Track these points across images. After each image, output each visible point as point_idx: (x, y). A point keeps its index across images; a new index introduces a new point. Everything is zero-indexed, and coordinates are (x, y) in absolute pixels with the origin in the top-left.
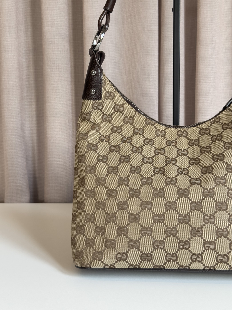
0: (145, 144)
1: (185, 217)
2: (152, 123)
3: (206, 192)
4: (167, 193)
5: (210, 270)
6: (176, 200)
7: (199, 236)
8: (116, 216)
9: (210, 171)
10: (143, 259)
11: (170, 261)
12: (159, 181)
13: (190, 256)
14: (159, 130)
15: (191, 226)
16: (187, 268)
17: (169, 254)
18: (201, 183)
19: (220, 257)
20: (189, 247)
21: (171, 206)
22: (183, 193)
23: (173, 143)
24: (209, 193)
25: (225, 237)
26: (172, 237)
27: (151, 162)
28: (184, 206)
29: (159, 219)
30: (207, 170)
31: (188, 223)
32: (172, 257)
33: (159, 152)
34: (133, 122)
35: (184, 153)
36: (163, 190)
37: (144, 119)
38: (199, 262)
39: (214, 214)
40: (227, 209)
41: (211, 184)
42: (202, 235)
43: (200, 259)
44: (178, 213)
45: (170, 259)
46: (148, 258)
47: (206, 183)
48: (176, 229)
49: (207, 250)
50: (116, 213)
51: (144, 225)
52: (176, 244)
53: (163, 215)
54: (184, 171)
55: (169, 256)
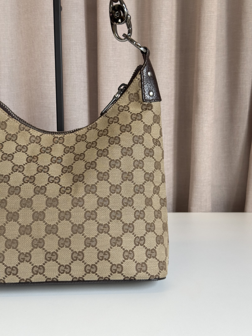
0: (17, 150)
1: (53, 228)
2: (27, 128)
3: (75, 201)
4: (34, 203)
5: (79, 281)
6: (45, 210)
7: (66, 247)
9: (81, 179)
10: (8, 273)
11: (37, 274)
12: (28, 190)
13: (57, 267)
14: (34, 136)
15: (59, 237)
16: (55, 280)
17: (36, 266)
18: (71, 192)
19: (88, 268)
20: (57, 259)
21: (39, 216)
22: (52, 202)
23: (47, 150)
24: (78, 202)
25: (93, 246)
26: (38, 249)
27: (21, 170)
28: (52, 216)
29: (25, 230)
30: (78, 178)
31: (56, 233)
32: (39, 269)
33: (32, 159)
34: (5, 128)
35: (57, 160)
36: (31, 199)
37: (18, 124)
38: (67, 273)
39: (83, 223)
40: (96, 218)
41: (81, 192)
42: (70, 245)
43: (68, 270)
44: (46, 223)
45: (37, 271)
46: (13, 272)
47: (76, 192)
48: (43, 241)
49: (74, 260)
51: (9, 237)
52: (43, 256)
53: (30, 226)
54: (56, 180)
55: (35, 269)
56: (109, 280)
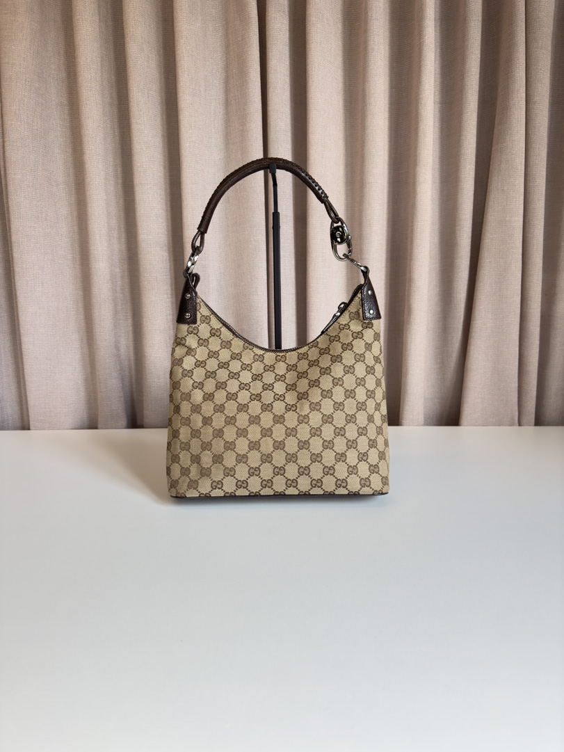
0: (243, 369)
1: (280, 444)
2: (250, 347)
3: (301, 418)
4: (262, 419)
5: (305, 494)
6: (272, 427)
7: (293, 462)
8: (211, 444)
9: (305, 397)
10: (238, 487)
11: (265, 488)
12: (255, 407)
13: (285, 482)
14: (257, 355)
15: (286, 452)
16: (282, 493)
17: (265, 480)
18: (296, 409)
19: (314, 482)
20: (284, 473)
21: (267, 433)
22: (279, 419)
23: (271, 368)
24: (303, 419)
25: (319, 462)
26: (267, 464)
27: (248, 388)
28: (279, 433)
29: (254, 446)
30: (303, 396)
31: (283, 449)
32: (267, 483)
33: (257, 377)
34: (230, 347)
35: (280, 378)
36: (258, 416)
37: (241, 343)
38: (294, 487)
39: (309, 439)
40: (321, 434)
41: (306, 410)
42: (296, 460)
43: (295, 485)
44: (274, 440)
45: (266, 485)
46: (243, 485)
47: (301, 409)
48: (272, 456)
49: (301, 475)
50: (211, 441)
51: (240, 452)
52: (271, 471)
53: (258, 442)
54: (281, 398)
55: (264, 483)
56: (334, 493)
